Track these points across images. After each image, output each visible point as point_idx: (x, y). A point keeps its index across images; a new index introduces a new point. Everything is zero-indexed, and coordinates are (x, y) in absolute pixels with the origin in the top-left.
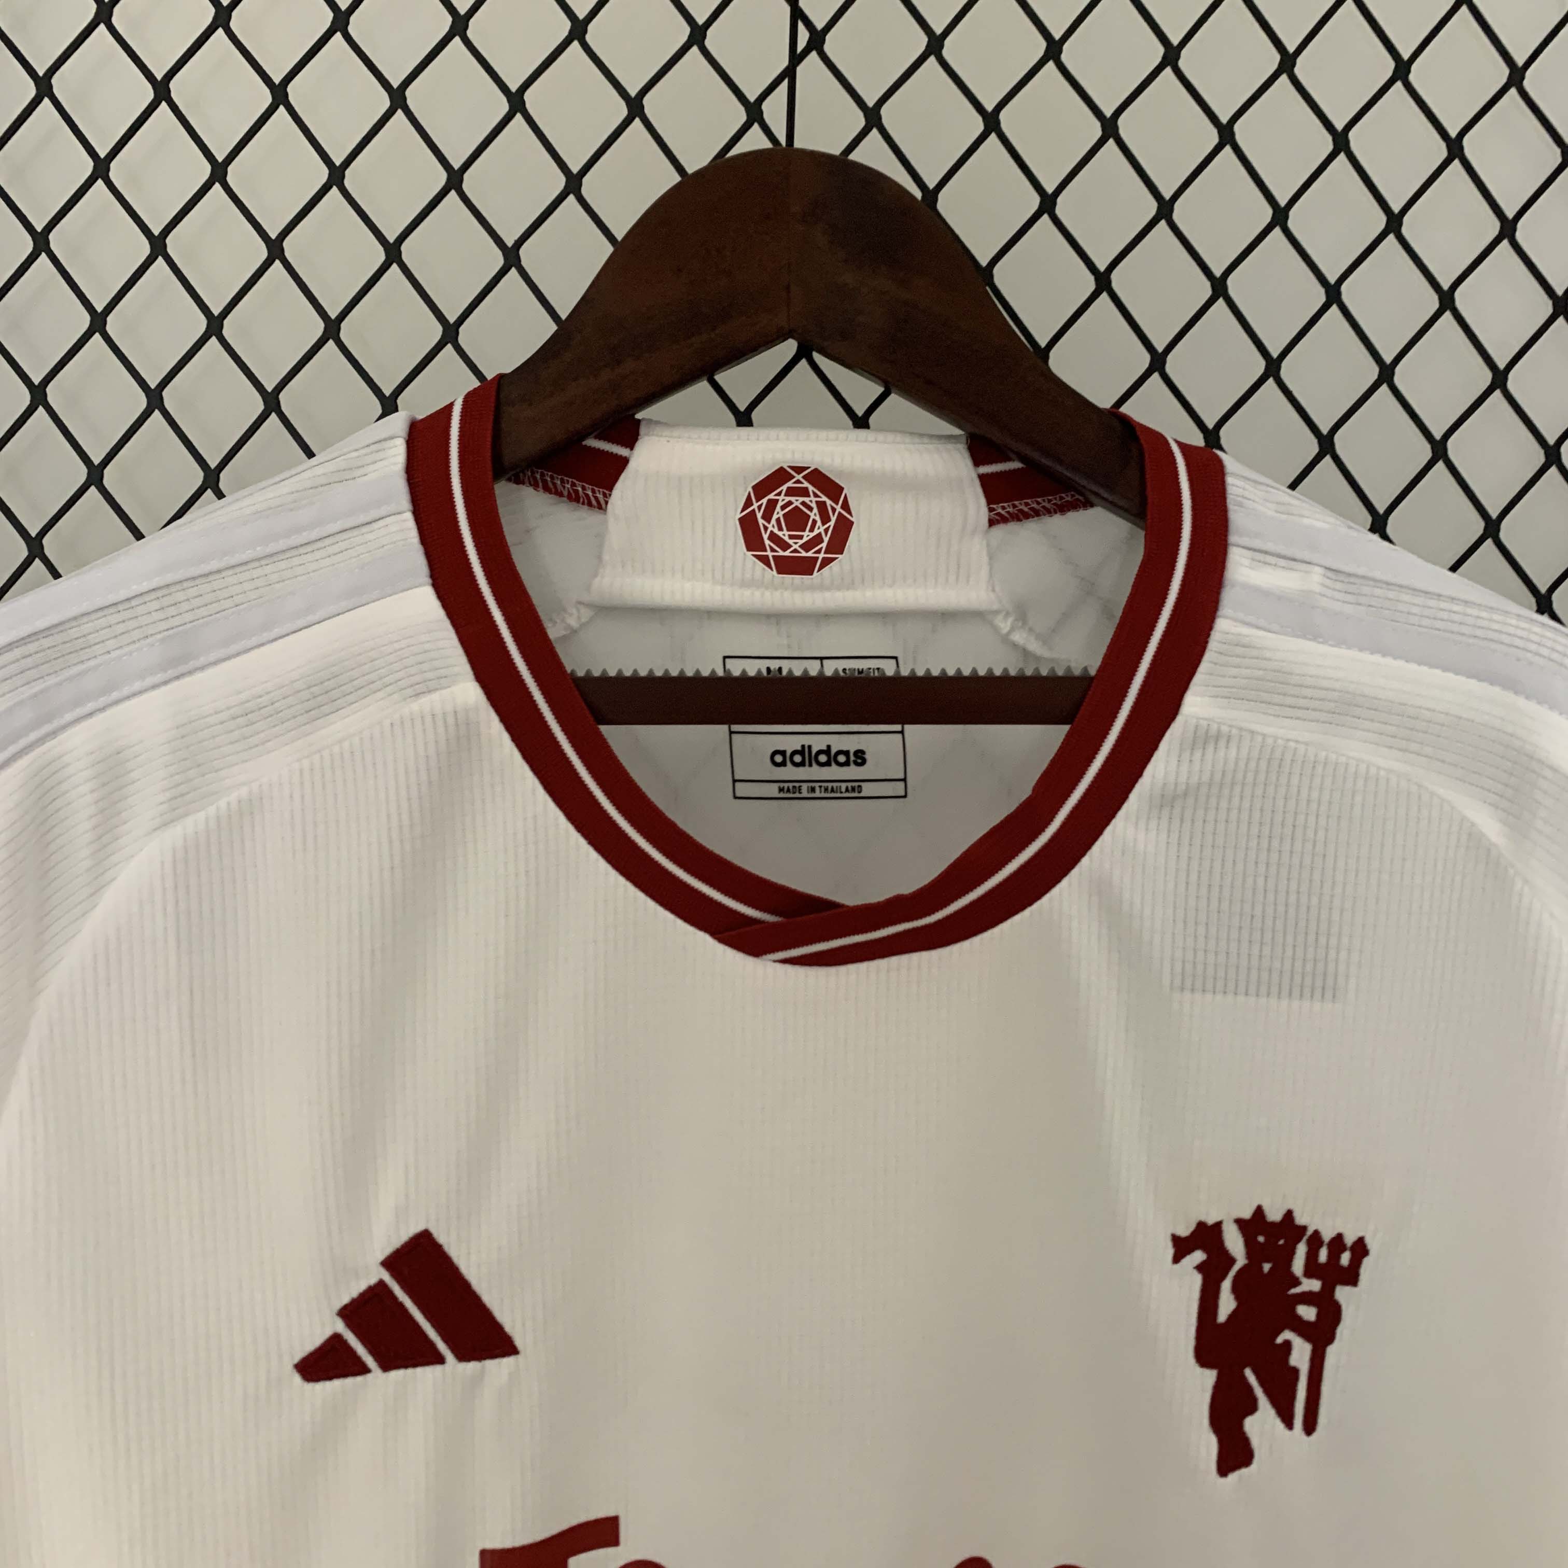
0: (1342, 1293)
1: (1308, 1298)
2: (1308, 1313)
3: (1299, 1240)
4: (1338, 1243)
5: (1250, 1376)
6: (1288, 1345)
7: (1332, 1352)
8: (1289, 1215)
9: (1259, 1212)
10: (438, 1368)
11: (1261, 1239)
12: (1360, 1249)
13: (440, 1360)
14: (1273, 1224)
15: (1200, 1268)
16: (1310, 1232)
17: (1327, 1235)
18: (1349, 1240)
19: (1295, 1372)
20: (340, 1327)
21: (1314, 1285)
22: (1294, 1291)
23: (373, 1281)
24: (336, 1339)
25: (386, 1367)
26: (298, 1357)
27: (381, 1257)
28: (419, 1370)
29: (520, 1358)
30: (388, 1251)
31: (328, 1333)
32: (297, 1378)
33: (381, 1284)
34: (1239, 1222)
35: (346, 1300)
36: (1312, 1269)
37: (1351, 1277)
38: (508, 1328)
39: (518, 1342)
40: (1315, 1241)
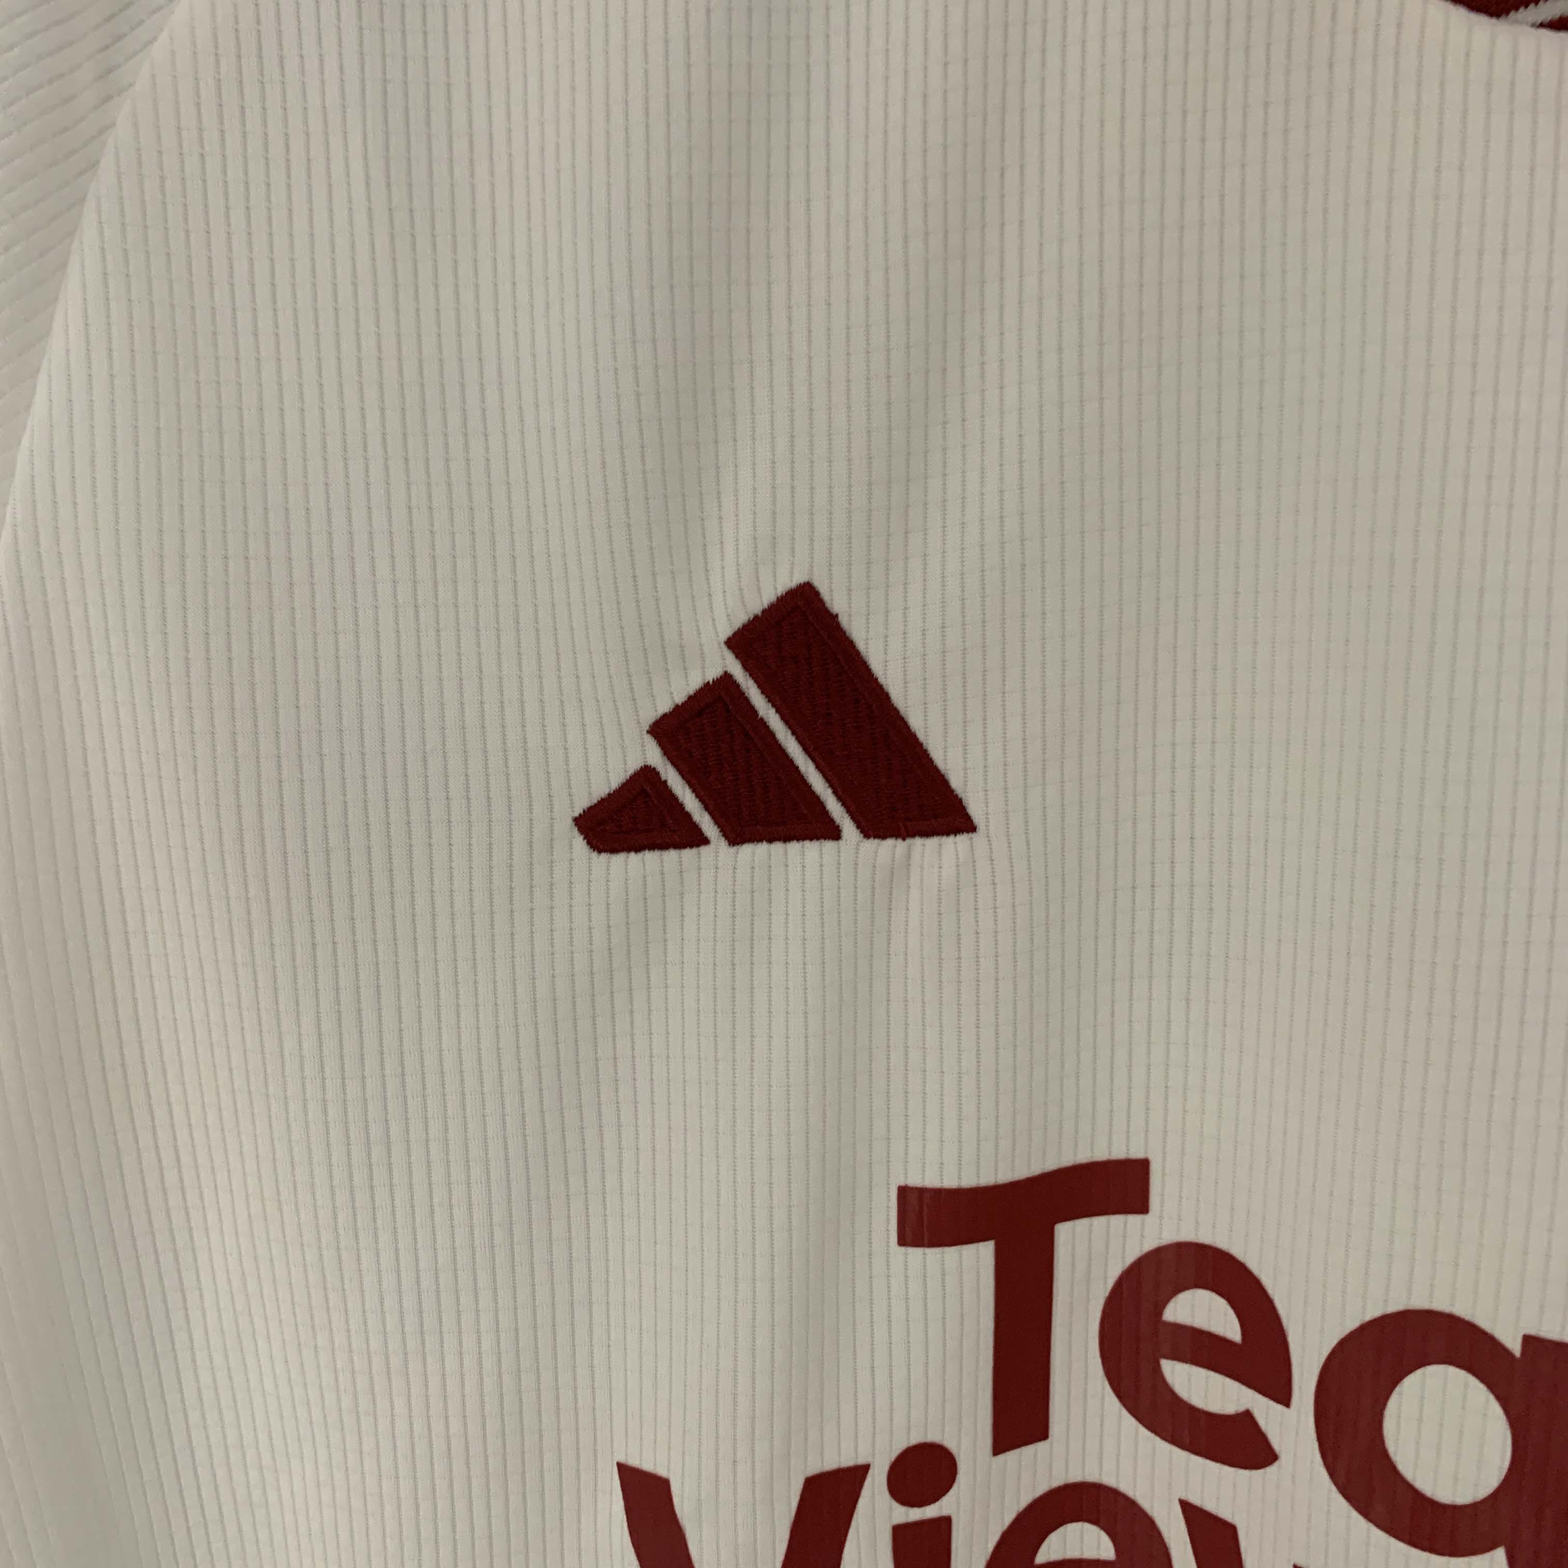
10: (828, 846)
13: (833, 833)
20: (654, 756)
23: (713, 674)
24: (647, 774)
25: (735, 837)
26: (581, 804)
27: (726, 630)
28: (794, 847)
29: (977, 838)
30: (741, 618)
31: (633, 765)
32: (579, 842)
33: (726, 679)
35: (664, 706)
38: (955, 783)
39: (975, 809)
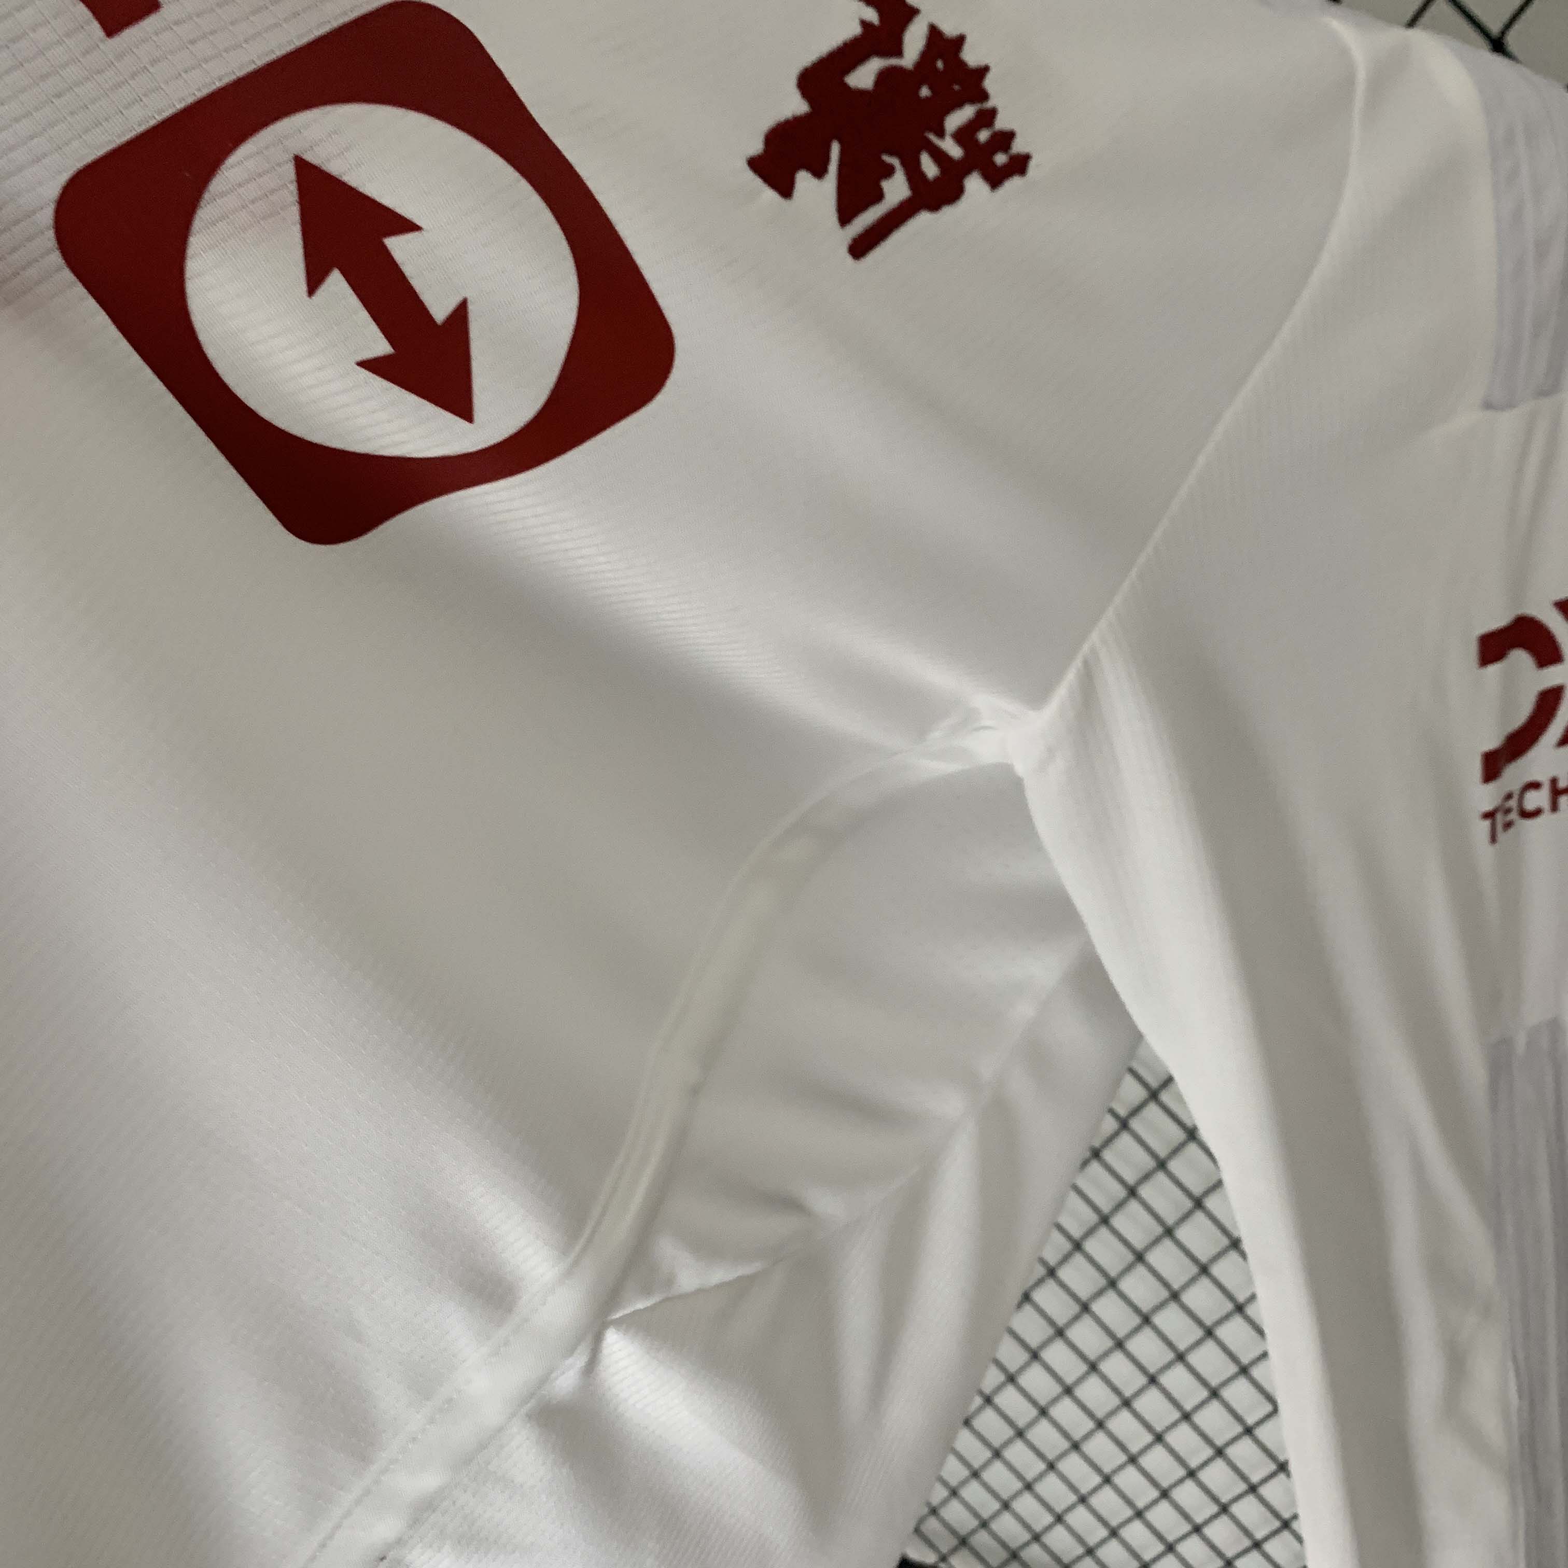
0: (974, 184)
1: (939, 156)
2: (930, 168)
3: (972, 101)
4: (1005, 139)
5: (835, 149)
6: (889, 171)
7: (924, 218)
8: (983, 71)
9: (960, 40)
11: (940, 64)
12: (1020, 165)
14: (963, 64)
15: (865, 24)
16: (990, 104)
17: (1002, 123)
18: (1018, 146)
19: (879, 196)
21: (954, 151)
22: (932, 137)
34: (934, 32)
36: (964, 136)
37: (995, 179)
40: (987, 117)
